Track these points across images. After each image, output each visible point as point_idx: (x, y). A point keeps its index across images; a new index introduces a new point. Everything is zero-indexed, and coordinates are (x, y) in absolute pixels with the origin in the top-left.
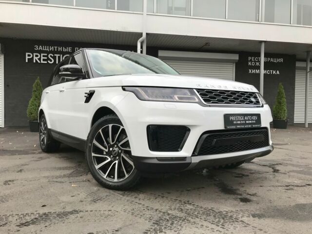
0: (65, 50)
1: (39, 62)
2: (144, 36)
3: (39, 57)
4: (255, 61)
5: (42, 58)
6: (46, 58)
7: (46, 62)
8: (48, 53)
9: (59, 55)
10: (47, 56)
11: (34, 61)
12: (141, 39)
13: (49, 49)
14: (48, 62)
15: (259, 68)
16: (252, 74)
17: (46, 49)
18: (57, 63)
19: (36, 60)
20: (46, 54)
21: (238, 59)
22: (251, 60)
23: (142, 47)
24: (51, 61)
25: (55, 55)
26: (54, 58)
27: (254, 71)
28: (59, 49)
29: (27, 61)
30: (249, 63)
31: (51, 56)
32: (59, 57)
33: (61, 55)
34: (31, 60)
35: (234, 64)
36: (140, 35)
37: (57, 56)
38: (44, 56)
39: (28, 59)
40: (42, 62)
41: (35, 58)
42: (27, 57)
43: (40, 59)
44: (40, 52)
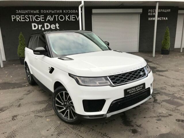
0: (35, 12)
1: (20, 21)
2: (83, 3)
3: (20, 18)
4: (152, 12)
5: (22, 18)
6: (24, 18)
7: (24, 21)
8: (25, 14)
9: (32, 16)
10: (24, 17)
11: (17, 21)
12: (81, 5)
13: (25, 12)
14: (25, 21)
15: (154, 16)
16: (150, 20)
17: (23, 12)
18: (31, 21)
19: (18, 20)
20: (24, 16)
21: (142, 12)
22: (150, 12)
24: (27, 20)
25: (29, 16)
26: (29, 17)
27: (151, 19)
28: (31, 12)
29: (13, 21)
30: (149, 14)
31: (27, 17)
32: (32, 17)
33: (33, 16)
34: (15, 20)
35: (140, 15)
36: (80, 2)
37: (30, 16)
38: (22, 17)
39: (13, 19)
40: (22, 21)
41: (17, 18)
42: (13, 18)
43: (20, 19)
44: (20, 14)
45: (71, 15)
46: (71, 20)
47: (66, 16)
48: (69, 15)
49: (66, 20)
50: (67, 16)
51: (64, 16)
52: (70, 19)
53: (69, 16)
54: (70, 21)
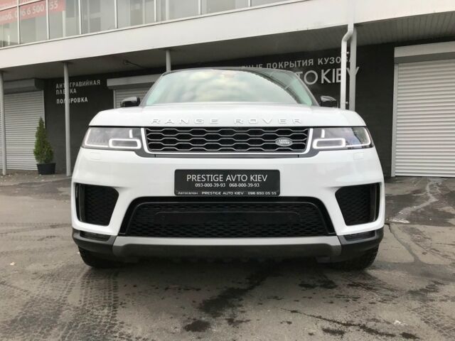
2: (351, 29)
12: (345, 36)
23: (348, 49)
36: (344, 28)
45: (334, 70)
46: (334, 81)
47: (323, 71)
48: (328, 70)
49: (322, 82)
50: (325, 72)
51: (316, 72)
52: (331, 80)
53: (331, 72)
54: (332, 83)
